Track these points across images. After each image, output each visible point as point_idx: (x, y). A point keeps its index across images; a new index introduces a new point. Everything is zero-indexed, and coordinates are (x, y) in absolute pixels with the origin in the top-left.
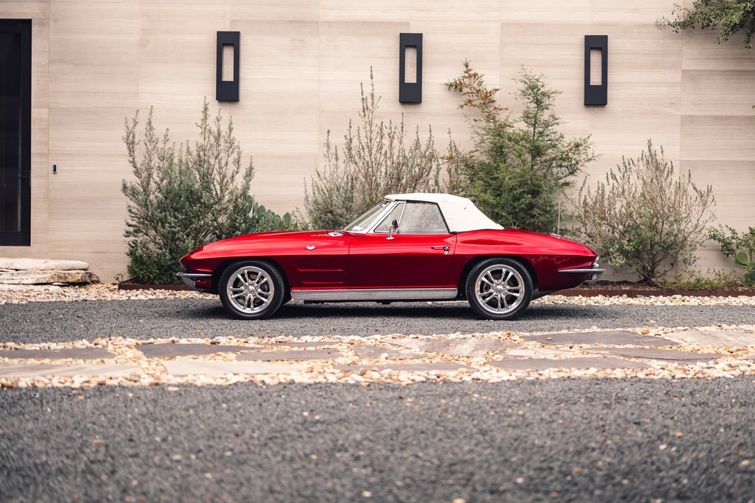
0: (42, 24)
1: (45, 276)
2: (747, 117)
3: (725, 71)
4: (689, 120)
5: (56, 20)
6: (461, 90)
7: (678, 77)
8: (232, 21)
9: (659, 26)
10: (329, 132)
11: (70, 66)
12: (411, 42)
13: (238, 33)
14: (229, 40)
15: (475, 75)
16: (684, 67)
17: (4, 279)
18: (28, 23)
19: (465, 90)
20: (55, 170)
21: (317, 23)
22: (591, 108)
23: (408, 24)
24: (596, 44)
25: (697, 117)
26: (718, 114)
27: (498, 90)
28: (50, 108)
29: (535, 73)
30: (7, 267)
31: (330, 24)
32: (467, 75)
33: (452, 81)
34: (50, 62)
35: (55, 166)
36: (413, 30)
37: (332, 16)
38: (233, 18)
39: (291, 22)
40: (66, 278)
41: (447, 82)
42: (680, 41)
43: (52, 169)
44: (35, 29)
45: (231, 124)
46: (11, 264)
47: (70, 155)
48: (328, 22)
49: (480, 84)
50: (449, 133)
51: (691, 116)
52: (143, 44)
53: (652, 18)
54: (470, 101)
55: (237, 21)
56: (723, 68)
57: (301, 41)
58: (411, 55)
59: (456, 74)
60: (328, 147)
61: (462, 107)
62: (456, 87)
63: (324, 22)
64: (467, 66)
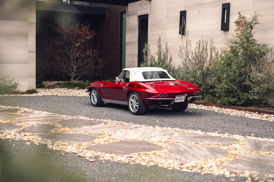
0: (150, 15)
5: (152, 13)
11: (154, 27)
13: (186, 11)
15: (243, 17)
18: (148, 15)
21: (203, 4)
34: (151, 26)
38: (185, 6)
39: (198, 5)
44: (149, 17)
52: (167, 17)
54: (239, 28)
63: (205, 3)
64: (240, 14)
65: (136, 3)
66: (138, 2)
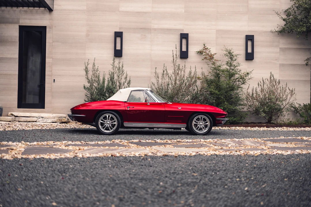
0: (50, 28)
1: (55, 119)
2: (302, 64)
3: (294, 48)
4: (282, 65)
5: (55, 27)
6: (202, 54)
7: (278, 50)
8: (120, 28)
9: (272, 32)
10: (156, 68)
11: (60, 43)
12: (184, 37)
13: (122, 32)
14: (119, 35)
15: (207, 48)
16: (280, 47)
17: (40, 120)
18: (45, 28)
19: (204, 54)
20: (54, 81)
21: (150, 29)
22: (248, 61)
23: (183, 30)
24: (250, 38)
25: (285, 64)
26: (292, 63)
27: (216, 54)
28: (53, 58)
29: (229, 48)
30: (38, 116)
31: (155, 30)
32: (204, 48)
33: (199, 50)
34: (53, 42)
35: (54, 80)
36: (185, 32)
37: (156, 27)
38: (120, 27)
39: (141, 28)
40: (62, 120)
41: (197, 51)
42: (279, 37)
43: (53, 80)
44: (47, 30)
45: (123, 65)
46: (40, 115)
47: (60, 75)
48: (154, 29)
49: (210, 51)
50: (202, 69)
51: (283, 64)
52: (87, 35)
53: (269, 29)
54: (206, 58)
55: (122, 28)
56: (294, 47)
57: (145, 35)
58: (184, 41)
59: (200, 48)
60: (156, 73)
61: (203, 60)
62: (200, 53)
63: (153, 29)
64: (204, 45)
65: (15, 8)
66: (21, 8)
